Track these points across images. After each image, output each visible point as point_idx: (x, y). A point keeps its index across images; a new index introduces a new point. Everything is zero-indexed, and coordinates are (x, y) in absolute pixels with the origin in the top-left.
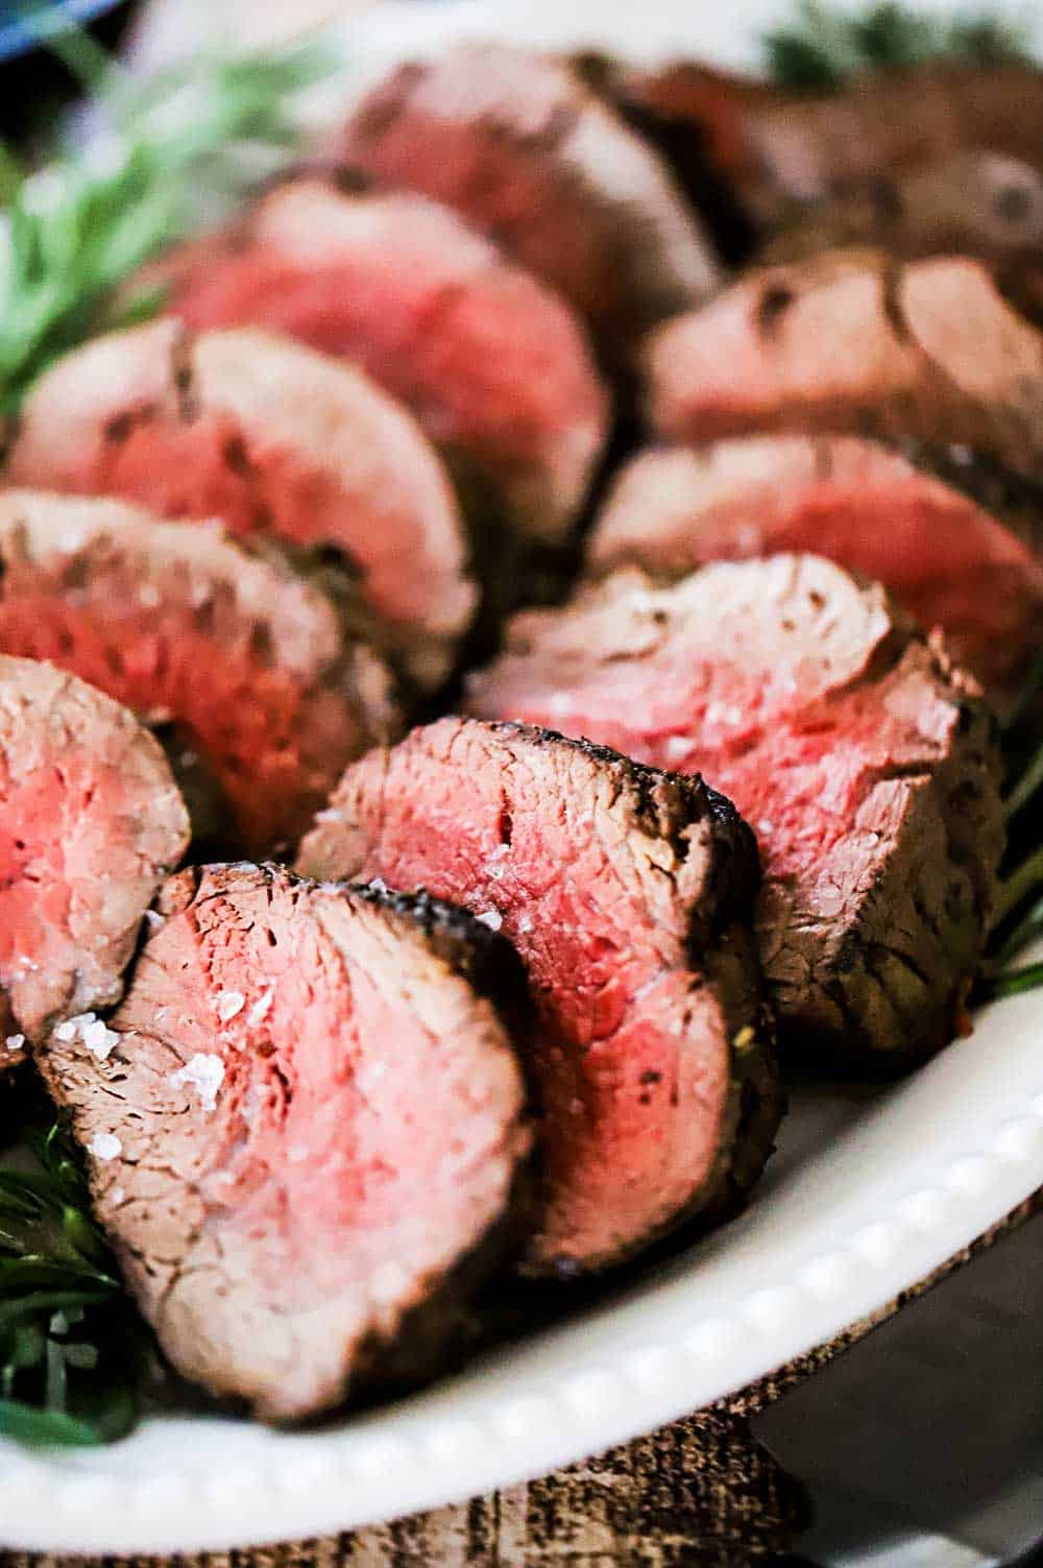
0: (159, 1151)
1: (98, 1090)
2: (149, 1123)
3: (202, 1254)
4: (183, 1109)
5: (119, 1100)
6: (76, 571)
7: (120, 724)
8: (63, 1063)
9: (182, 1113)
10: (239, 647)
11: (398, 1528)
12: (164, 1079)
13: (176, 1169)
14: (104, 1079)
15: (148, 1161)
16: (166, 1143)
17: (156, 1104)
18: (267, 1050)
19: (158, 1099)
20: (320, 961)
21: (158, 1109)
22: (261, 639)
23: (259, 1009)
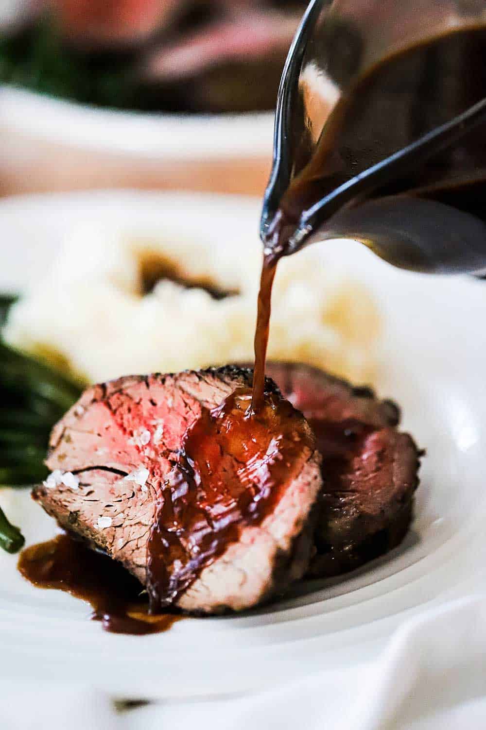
0: (130, 517)
1: (82, 501)
2: (118, 507)
4: (131, 495)
5: (96, 502)
9: (132, 497)
12: (114, 485)
13: (143, 522)
14: (82, 496)
15: (127, 523)
16: (132, 512)
17: (117, 497)
19: (117, 495)
20: (186, 405)
21: (119, 499)
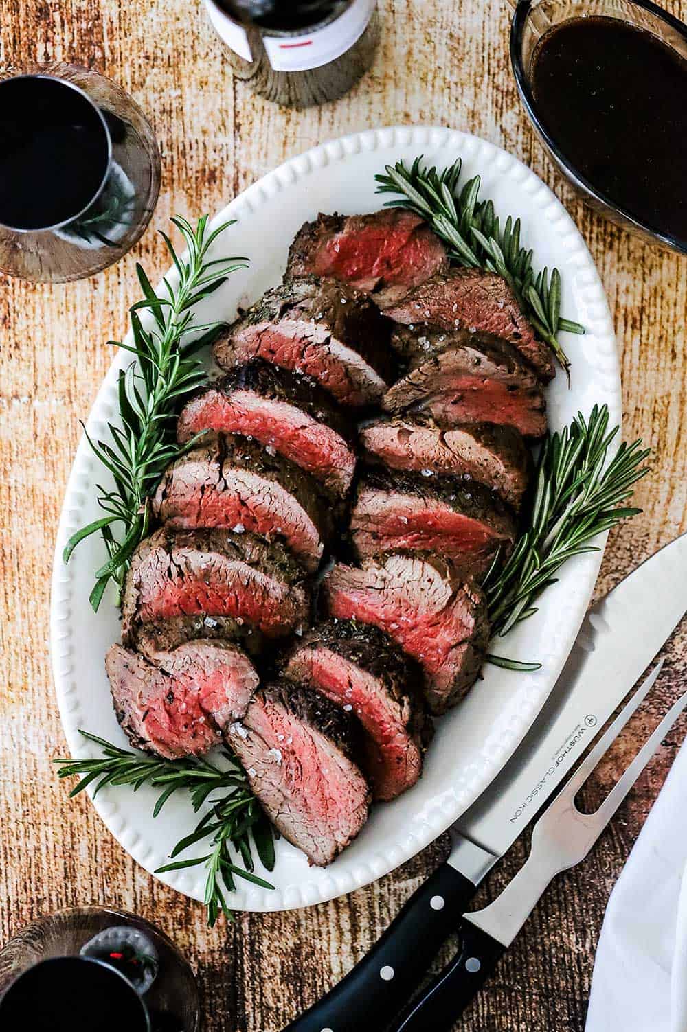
3: (285, 809)
6: (206, 574)
7: (235, 656)
8: (234, 739)
10: (259, 594)
11: (348, 895)
18: (293, 753)
22: (265, 591)
23: (290, 741)
